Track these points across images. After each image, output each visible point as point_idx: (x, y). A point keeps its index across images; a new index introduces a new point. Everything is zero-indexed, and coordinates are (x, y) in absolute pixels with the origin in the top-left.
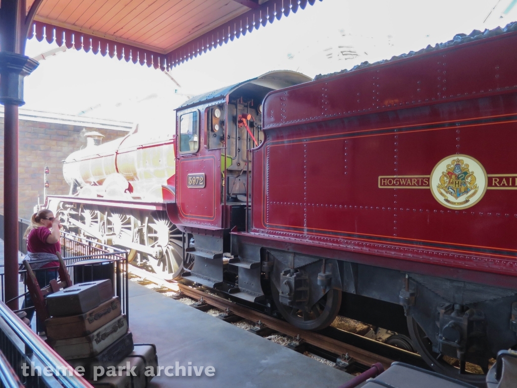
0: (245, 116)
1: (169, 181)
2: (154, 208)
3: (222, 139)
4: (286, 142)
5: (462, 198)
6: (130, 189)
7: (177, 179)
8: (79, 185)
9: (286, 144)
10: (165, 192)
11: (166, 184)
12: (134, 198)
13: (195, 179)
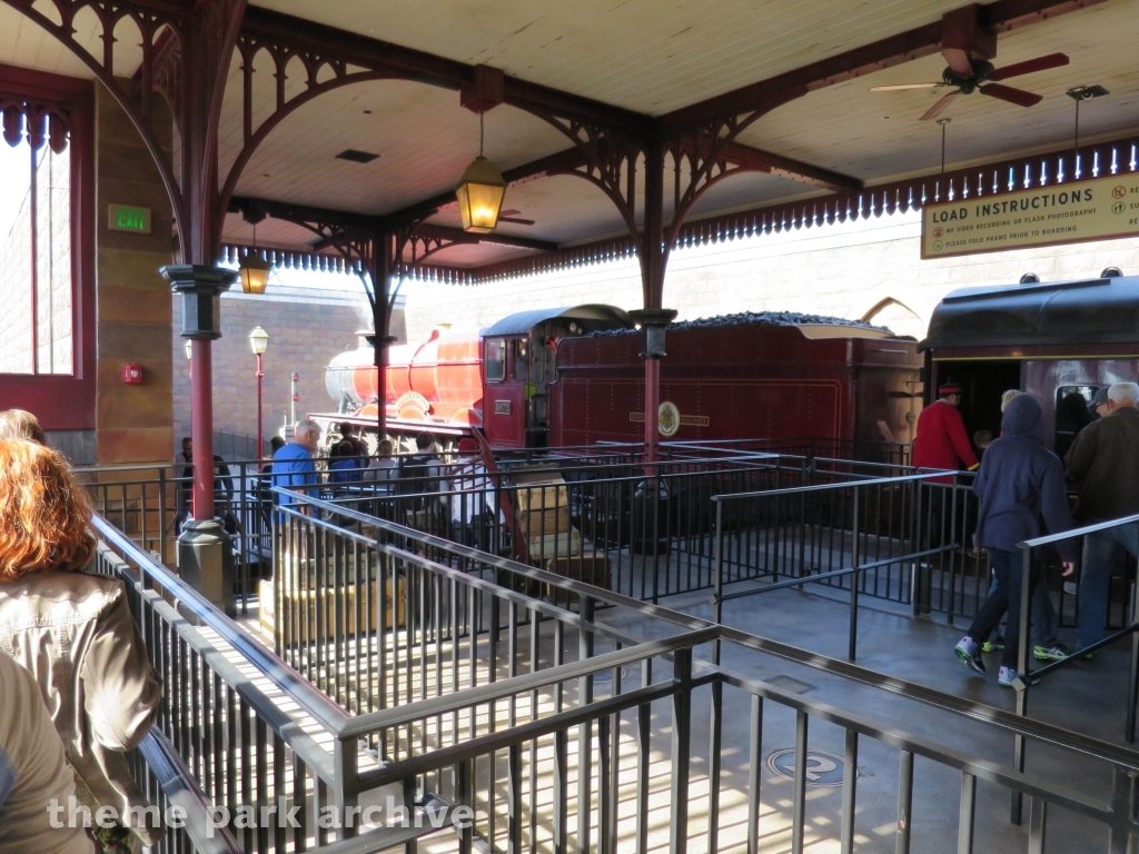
0: (552, 339)
1: (475, 405)
2: (460, 433)
3: (527, 363)
4: (575, 381)
5: (669, 430)
6: (431, 411)
7: (485, 403)
8: (351, 400)
9: (575, 382)
10: (472, 417)
11: (472, 408)
12: (436, 421)
13: (502, 404)
